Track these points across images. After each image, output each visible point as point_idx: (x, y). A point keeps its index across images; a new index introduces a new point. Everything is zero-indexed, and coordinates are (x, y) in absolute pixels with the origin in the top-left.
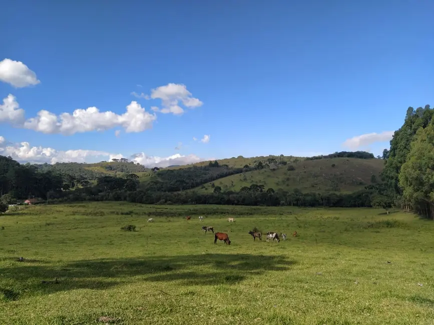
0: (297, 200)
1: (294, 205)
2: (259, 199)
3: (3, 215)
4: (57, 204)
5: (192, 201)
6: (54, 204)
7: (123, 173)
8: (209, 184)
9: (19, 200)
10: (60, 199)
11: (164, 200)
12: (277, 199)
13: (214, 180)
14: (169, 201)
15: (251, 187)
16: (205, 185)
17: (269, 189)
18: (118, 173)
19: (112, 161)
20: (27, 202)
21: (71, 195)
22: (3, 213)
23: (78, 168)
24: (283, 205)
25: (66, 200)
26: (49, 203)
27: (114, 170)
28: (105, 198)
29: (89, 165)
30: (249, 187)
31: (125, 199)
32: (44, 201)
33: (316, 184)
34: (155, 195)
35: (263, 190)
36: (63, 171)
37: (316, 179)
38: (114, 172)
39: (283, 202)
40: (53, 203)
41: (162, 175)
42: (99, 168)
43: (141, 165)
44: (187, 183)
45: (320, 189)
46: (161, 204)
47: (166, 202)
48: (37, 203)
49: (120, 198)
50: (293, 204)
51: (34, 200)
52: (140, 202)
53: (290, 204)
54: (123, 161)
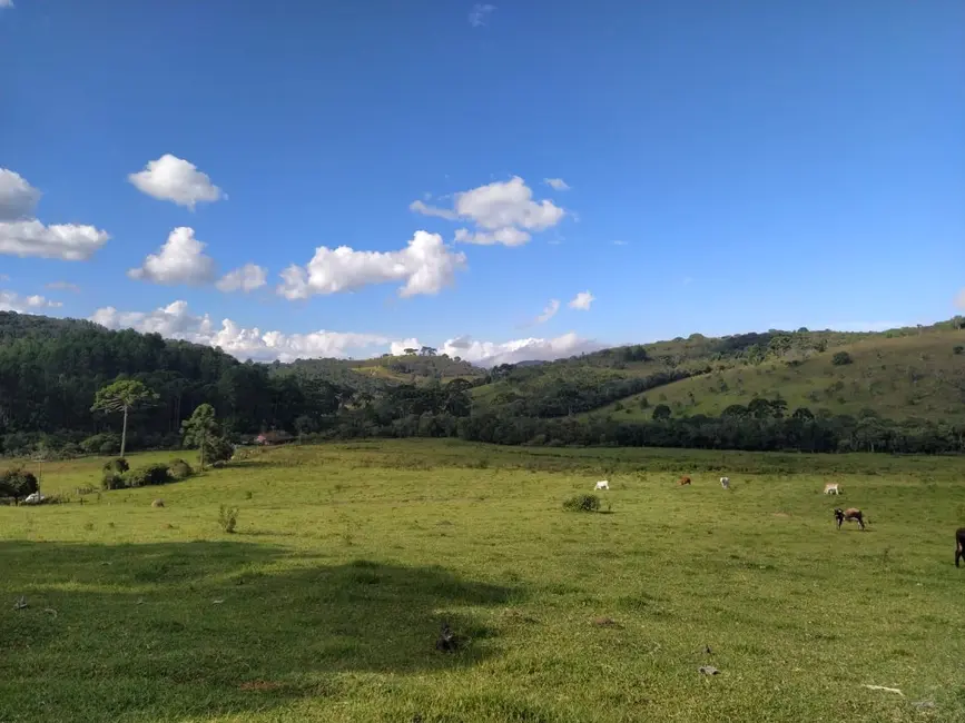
0: (888, 437)
1: (878, 449)
2: (781, 436)
3: (227, 466)
4: (318, 443)
5: (609, 439)
6: (312, 443)
7: (428, 378)
8: (631, 399)
9: (245, 436)
10: (323, 434)
11: (543, 436)
12: (829, 434)
13: (642, 390)
14: (555, 438)
15: (751, 405)
16: (624, 402)
17: (799, 410)
18: (417, 378)
19: (405, 353)
20: (260, 438)
21: (342, 425)
22: (224, 462)
23: (339, 371)
24: (847, 449)
25: (334, 435)
26: (304, 442)
27: (409, 371)
28: (410, 432)
29: (360, 364)
30: (747, 406)
31: (454, 434)
32: (291, 437)
33: (919, 398)
34: (520, 424)
35: (783, 412)
36: (311, 375)
37: (918, 386)
38: (410, 375)
39: (846, 441)
40: (309, 441)
41: (519, 381)
42: (378, 369)
43: (464, 361)
44: (582, 398)
45: (931, 409)
46: (537, 444)
47: (548, 440)
48: (281, 442)
49: (443, 431)
50: (876, 447)
51: (274, 435)
52: (491, 441)
53: (865, 448)
54: (427, 352)
